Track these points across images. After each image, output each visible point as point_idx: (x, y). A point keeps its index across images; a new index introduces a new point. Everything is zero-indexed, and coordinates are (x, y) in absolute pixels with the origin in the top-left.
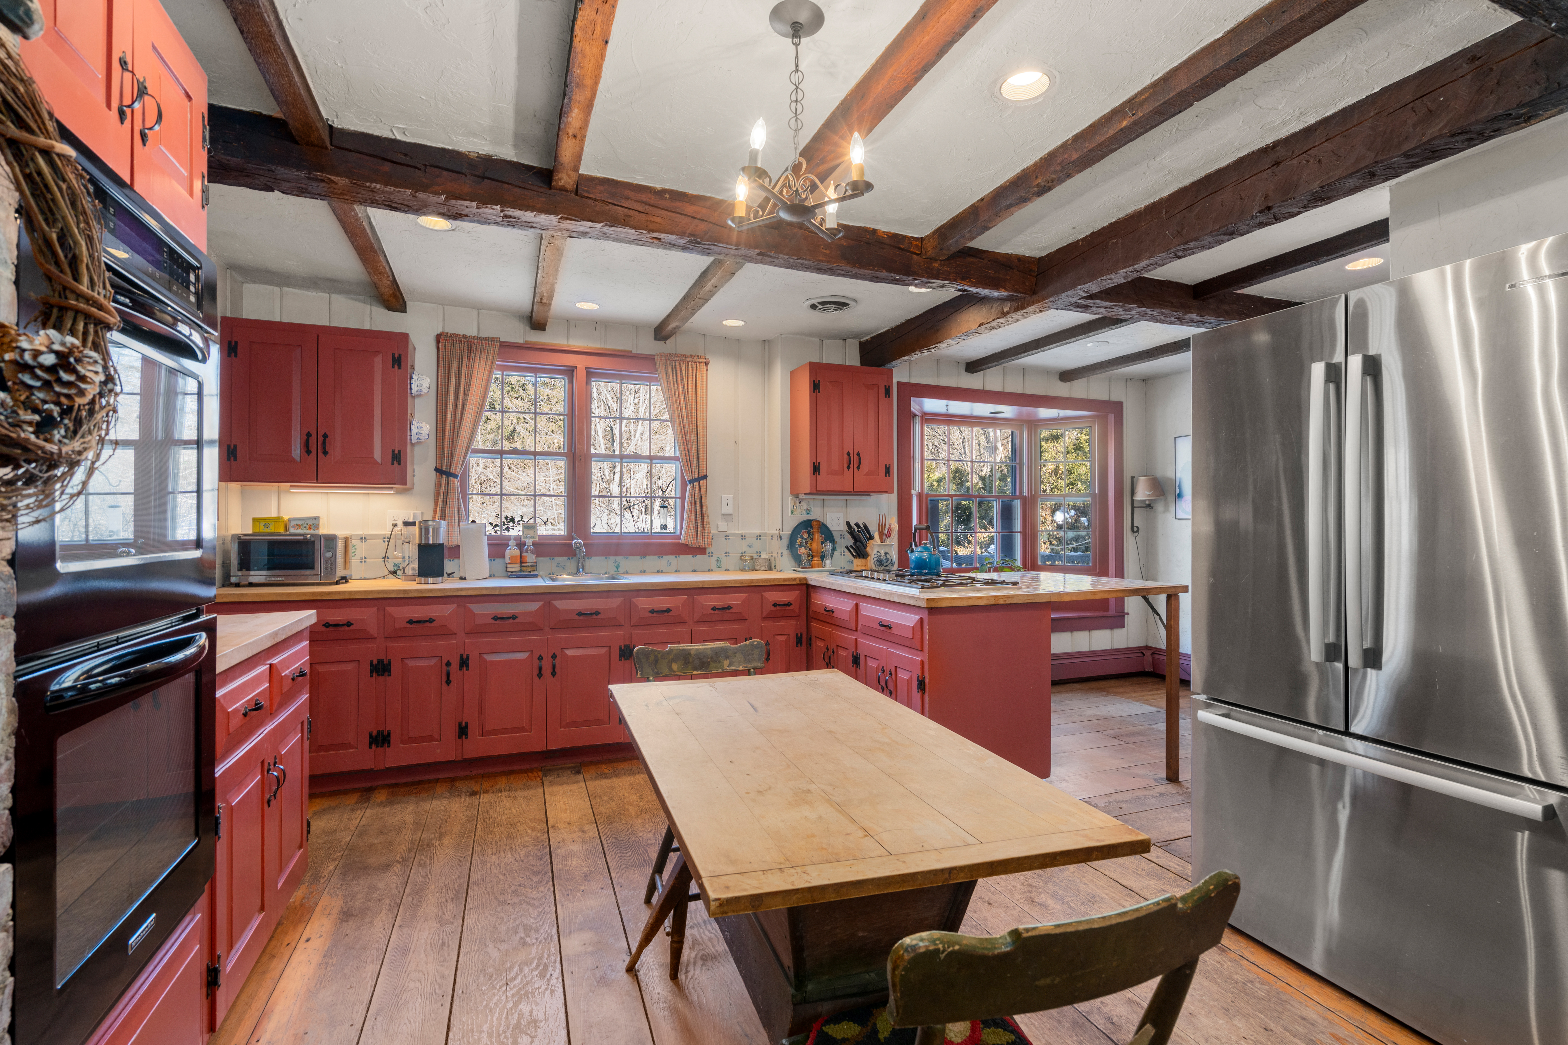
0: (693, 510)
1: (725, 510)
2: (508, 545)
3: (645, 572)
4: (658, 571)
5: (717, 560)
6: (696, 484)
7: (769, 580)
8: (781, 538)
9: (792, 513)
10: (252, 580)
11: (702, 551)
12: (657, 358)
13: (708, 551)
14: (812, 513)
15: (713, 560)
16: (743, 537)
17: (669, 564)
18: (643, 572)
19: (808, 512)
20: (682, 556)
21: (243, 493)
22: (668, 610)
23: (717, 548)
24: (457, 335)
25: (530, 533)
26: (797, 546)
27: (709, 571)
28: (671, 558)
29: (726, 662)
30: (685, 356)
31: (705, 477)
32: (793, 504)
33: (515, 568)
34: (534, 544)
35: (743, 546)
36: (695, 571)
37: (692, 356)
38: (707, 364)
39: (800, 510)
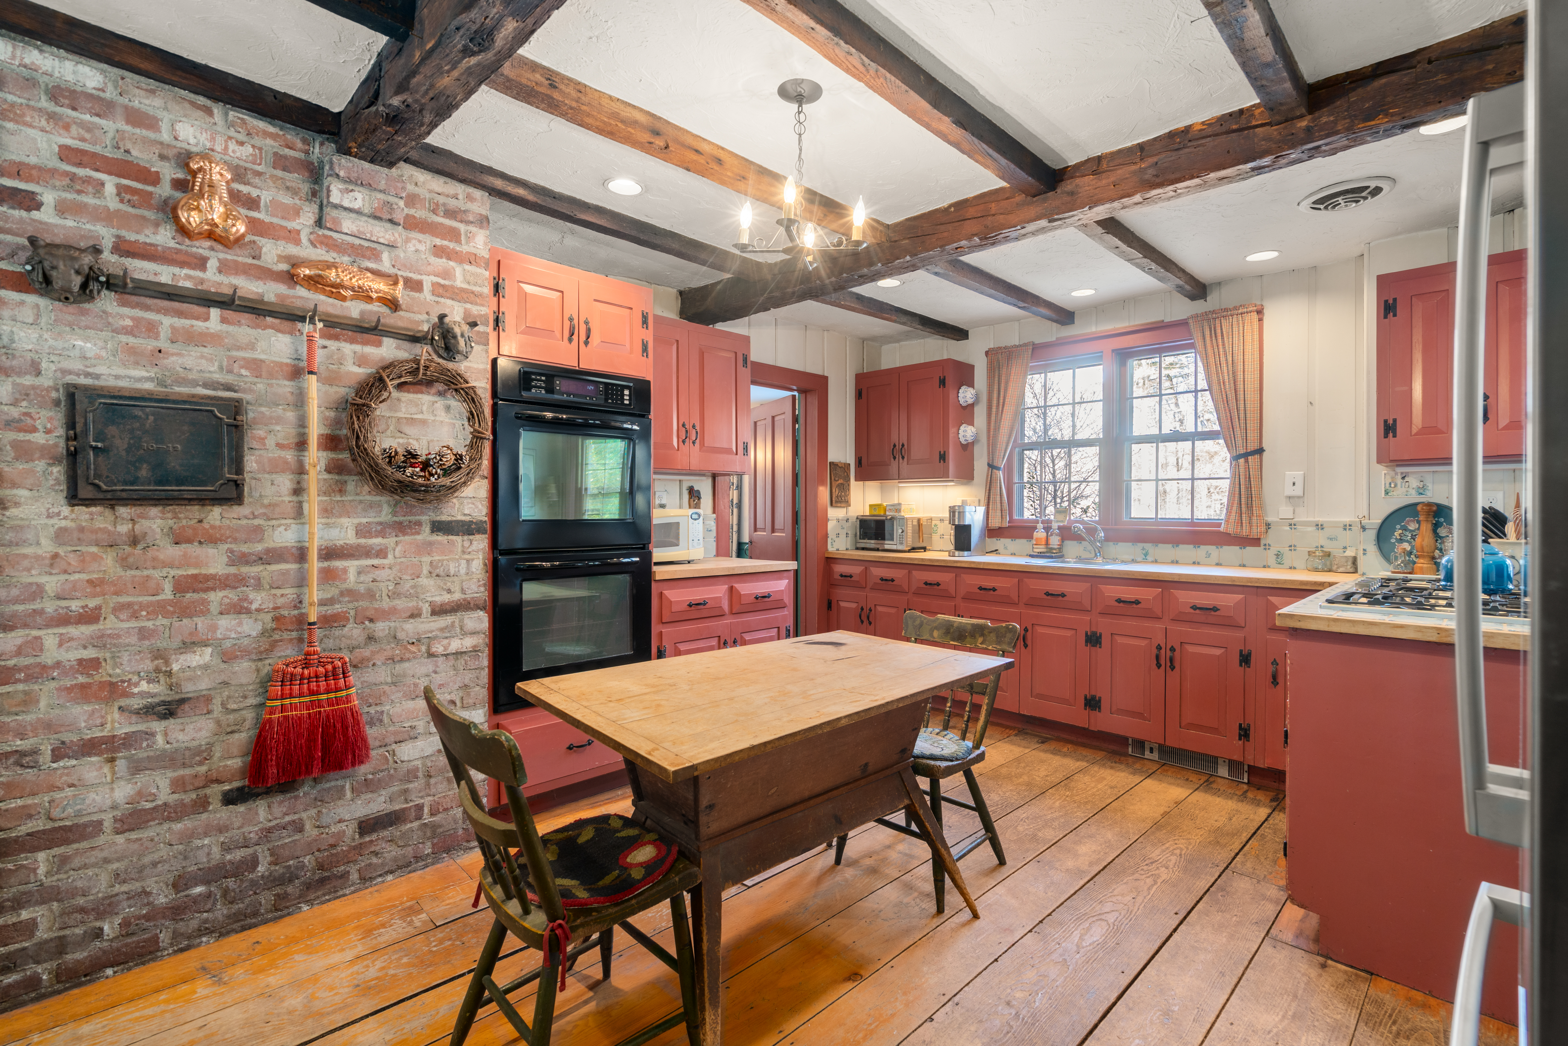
0: (1237, 492)
1: (1289, 491)
2: (1035, 528)
3: (1177, 562)
4: (1194, 563)
5: (1277, 555)
6: (1242, 461)
7: (1277, 581)
8: (1364, 528)
9: (1387, 493)
10: (887, 547)
11: (1255, 542)
12: (1190, 321)
13: (1262, 542)
14: (1429, 493)
15: (1271, 555)
16: (1320, 527)
17: (1208, 555)
18: (1175, 562)
19: (1421, 491)
20: (1225, 547)
21: (882, 489)
22: (1137, 602)
23: (1276, 540)
24: (1000, 348)
25: (1060, 517)
26: (1393, 541)
27: (1264, 567)
28: (1212, 549)
29: (980, 640)
30: (1226, 310)
31: (1260, 451)
32: (1389, 480)
33: (1041, 549)
34: (1059, 528)
35: (1321, 539)
36: (1244, 566)
37: (1236, 308)
38: (1260, 312)
39: (1404, 490)
